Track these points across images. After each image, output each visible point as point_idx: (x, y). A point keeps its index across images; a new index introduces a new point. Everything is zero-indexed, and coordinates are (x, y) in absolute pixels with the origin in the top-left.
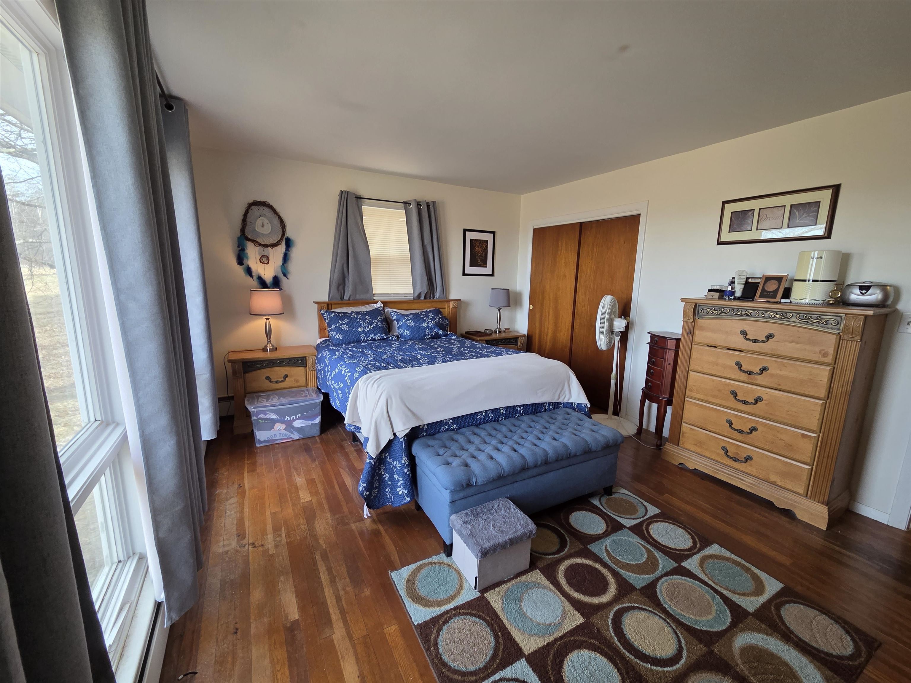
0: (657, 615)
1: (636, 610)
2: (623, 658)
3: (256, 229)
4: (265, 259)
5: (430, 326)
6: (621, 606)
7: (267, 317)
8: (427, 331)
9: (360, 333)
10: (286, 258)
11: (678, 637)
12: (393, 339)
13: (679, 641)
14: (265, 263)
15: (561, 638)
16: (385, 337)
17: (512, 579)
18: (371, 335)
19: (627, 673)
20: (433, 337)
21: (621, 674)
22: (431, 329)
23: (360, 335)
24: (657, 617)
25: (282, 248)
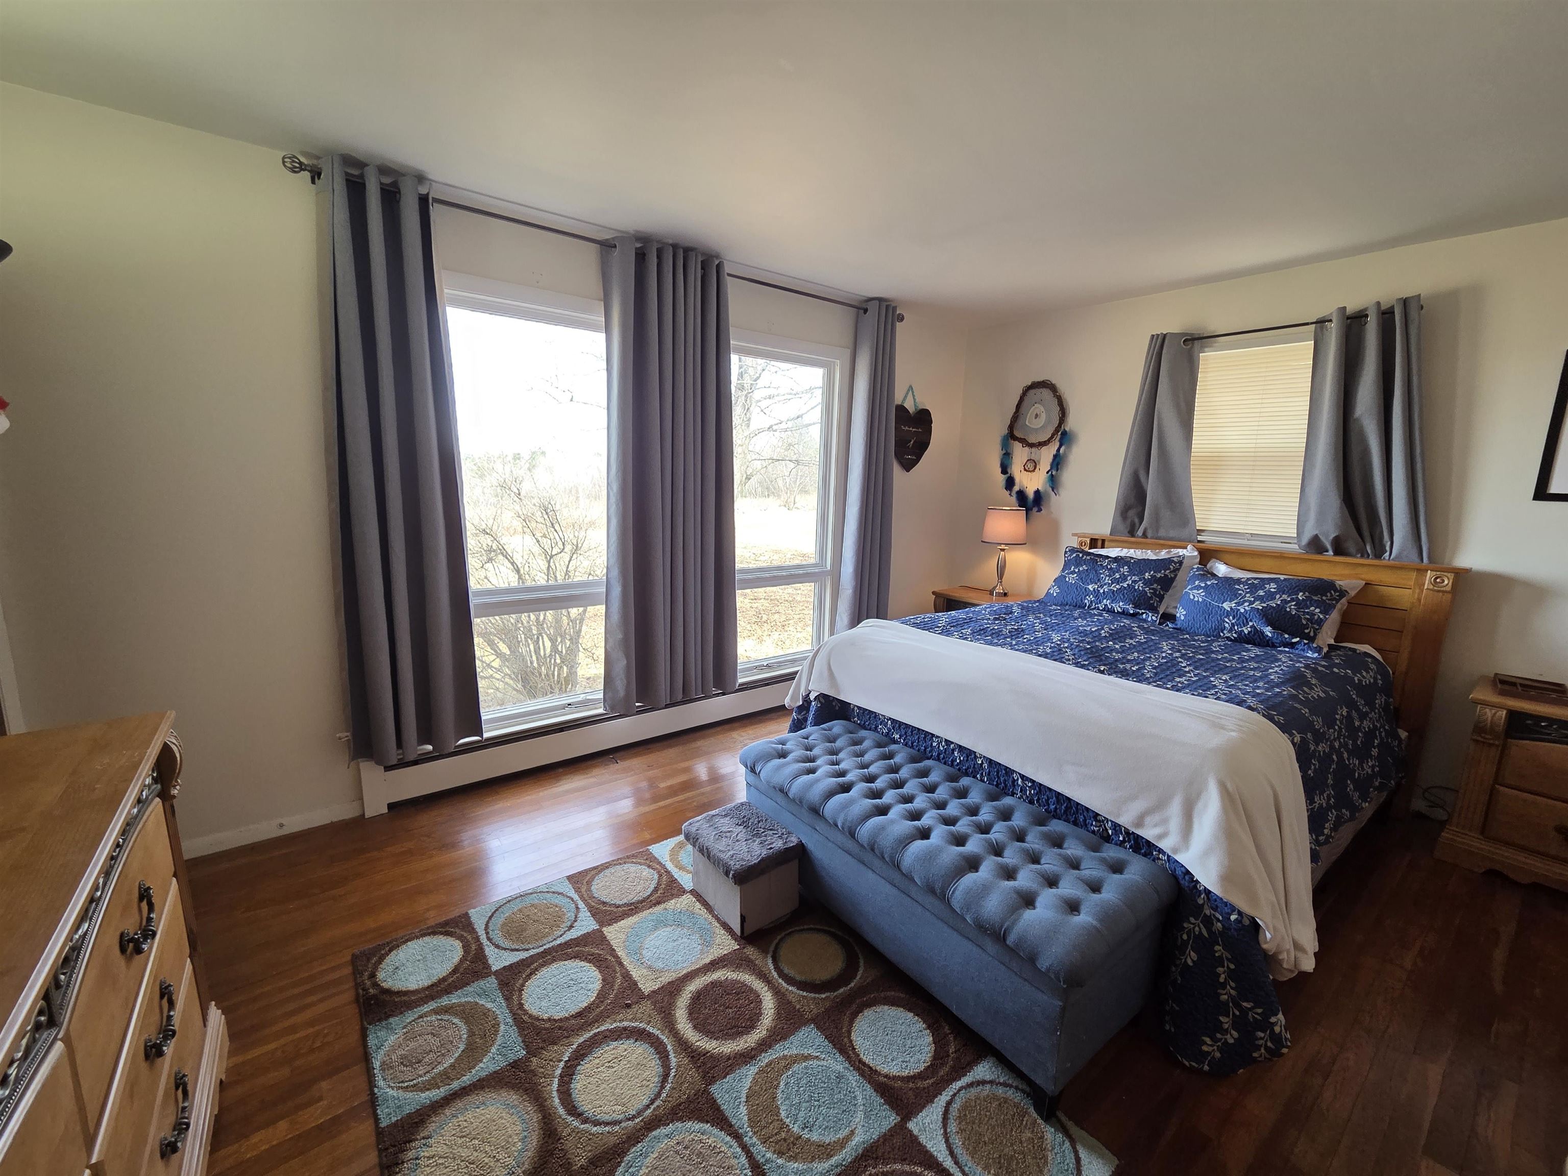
0: (652, 1102)
1: (661, 1070)
2: (582, 1028)
3: (1027, 423)
4: (1032, 466)
5: (1242, 610)
6: (669, 1047)
7: (1003, 547)
8: (1228, 622)
9: (1087, 592)
10: (1058, 462)
11: (607, 1124)
12: (1150, 619)
13: (597, 1123)
14: (1029, 471)
15: (621, 964)
16: (1132, 612)
17: (718, 919)
18: (1105, 601)
19: (560, 1028)
20: (1242, 640)
21: (561, 1020)
22: (1244, 619)
23: (1085, 596)
24: (646, 1102)
25: (1052, 449)
